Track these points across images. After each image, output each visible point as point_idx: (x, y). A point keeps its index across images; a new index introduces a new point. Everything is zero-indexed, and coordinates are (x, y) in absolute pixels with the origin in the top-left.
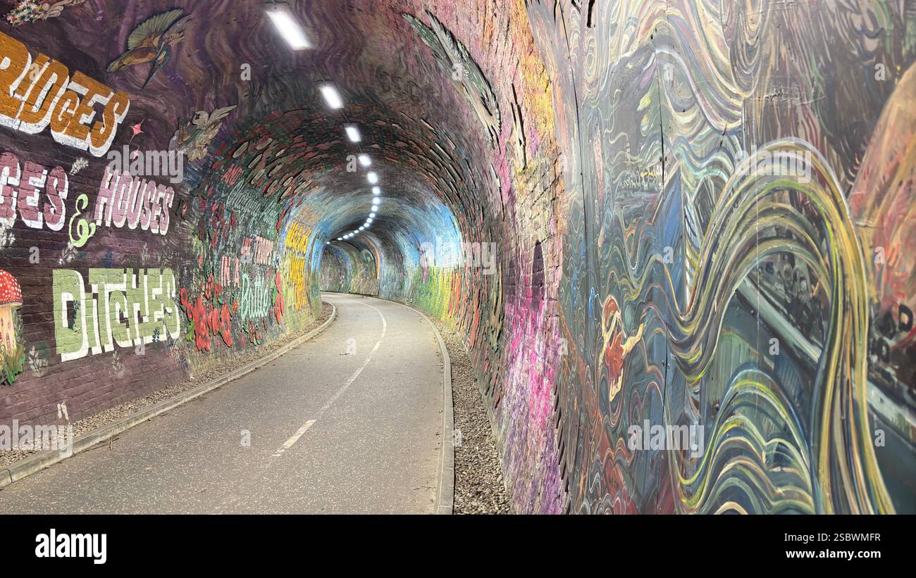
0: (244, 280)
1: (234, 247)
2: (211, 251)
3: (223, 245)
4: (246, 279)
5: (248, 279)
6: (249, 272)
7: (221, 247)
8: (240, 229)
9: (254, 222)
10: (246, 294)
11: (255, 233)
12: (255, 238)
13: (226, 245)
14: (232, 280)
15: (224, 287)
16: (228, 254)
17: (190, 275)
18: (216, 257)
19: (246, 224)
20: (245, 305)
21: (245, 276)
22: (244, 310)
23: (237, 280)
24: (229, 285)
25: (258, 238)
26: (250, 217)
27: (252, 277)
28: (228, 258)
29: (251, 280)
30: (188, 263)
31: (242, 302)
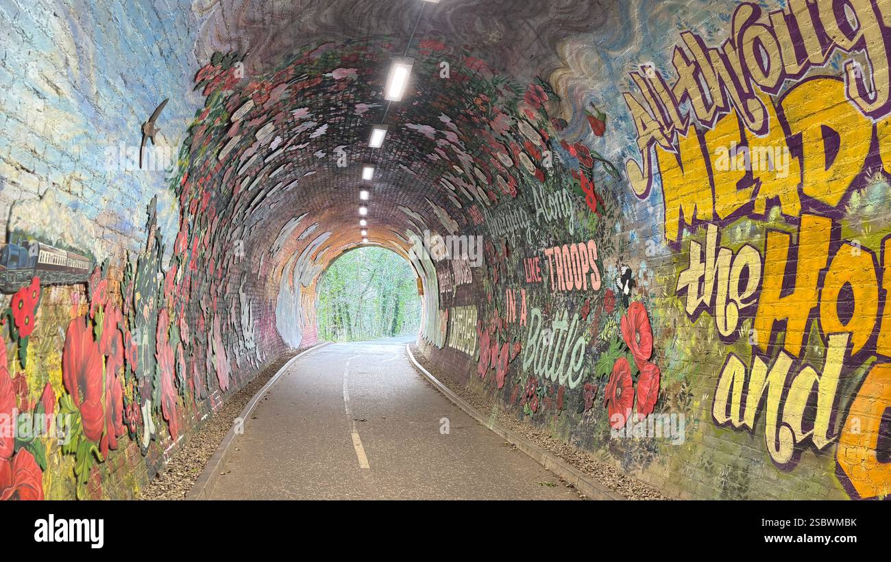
0: (533, 316)
1: (515, 277)
2: (496, 286)
3: (504, 277)
4: (536, 317)
5: (539, 316)
6: (544, 306)
7: (503, 281)
8: (516, 253)
9: (533, 233)
10: (535, 337)
11: (540, 246)
12: (543, 253)
13: (507, 278)
14: (518, 316)
15: (509, 324)
16: (510, 286)
17: (484, 310)
18: (501, 292)
19: (522, 243)
20: (530, 352)
21: (536, 311)
22: (528, 358)
23: (523, 316)
24: (514, 321)
25: (549, 252)
26: (523, 231)
27: (548, 313)
28: (512, 291)
29: (546, 318)
30: (482, 300)
31: (527, 347)
